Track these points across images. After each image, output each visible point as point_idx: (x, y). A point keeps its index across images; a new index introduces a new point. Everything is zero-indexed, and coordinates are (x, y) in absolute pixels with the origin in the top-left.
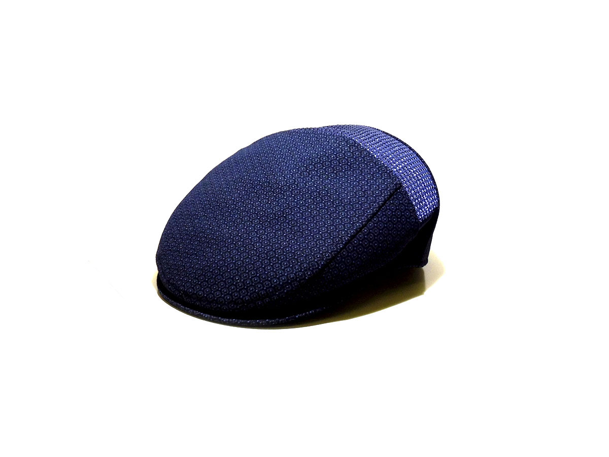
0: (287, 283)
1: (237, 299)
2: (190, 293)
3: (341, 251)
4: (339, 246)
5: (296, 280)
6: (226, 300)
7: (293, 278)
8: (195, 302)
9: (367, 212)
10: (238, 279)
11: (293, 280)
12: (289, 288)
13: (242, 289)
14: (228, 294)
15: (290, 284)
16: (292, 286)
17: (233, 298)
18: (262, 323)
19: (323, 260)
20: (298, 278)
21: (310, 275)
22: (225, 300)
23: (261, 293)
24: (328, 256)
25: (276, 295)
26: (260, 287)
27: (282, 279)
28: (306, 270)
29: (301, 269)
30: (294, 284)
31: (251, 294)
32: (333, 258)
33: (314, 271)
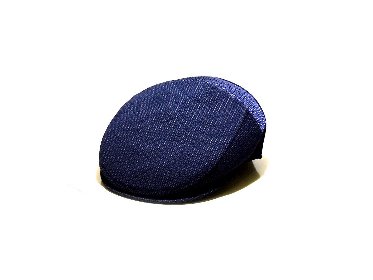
0: (198, 175)
1: (167, 187)
2: (134, 186)
3: (225, 153)
4: (224, 150)
5: (203, 173)
6: (160, 189)
7: (201, 171)
8: (138, 192)
9: (235, 128)
10: (165, 175)
11: (201, 173)
12: (199, 177)
13: (169, 181)
14: (160, 185)
15: (199, 175)
16: (200, 176)
17: (164, 187)
18: (184, 201)
19: (217, 159)
20: (204, 171)
21: (211, 168)
22: (158, 189)
23: (182, 182)
24: (219, 156)
25: (191, 183)
26: (181, 179)
27: (194, 173)
28: (208, 166)
29: (205, 166)
30: (202, 175)
31: (176, 183)
32: (222, 157)
33: (213, 166)
